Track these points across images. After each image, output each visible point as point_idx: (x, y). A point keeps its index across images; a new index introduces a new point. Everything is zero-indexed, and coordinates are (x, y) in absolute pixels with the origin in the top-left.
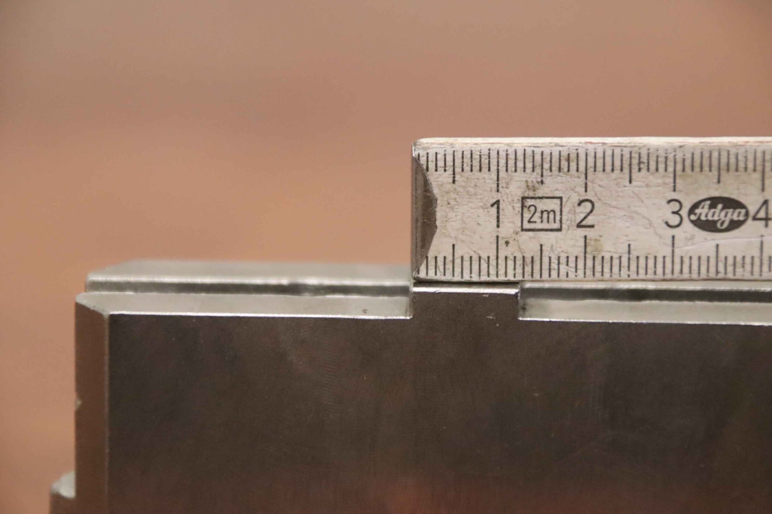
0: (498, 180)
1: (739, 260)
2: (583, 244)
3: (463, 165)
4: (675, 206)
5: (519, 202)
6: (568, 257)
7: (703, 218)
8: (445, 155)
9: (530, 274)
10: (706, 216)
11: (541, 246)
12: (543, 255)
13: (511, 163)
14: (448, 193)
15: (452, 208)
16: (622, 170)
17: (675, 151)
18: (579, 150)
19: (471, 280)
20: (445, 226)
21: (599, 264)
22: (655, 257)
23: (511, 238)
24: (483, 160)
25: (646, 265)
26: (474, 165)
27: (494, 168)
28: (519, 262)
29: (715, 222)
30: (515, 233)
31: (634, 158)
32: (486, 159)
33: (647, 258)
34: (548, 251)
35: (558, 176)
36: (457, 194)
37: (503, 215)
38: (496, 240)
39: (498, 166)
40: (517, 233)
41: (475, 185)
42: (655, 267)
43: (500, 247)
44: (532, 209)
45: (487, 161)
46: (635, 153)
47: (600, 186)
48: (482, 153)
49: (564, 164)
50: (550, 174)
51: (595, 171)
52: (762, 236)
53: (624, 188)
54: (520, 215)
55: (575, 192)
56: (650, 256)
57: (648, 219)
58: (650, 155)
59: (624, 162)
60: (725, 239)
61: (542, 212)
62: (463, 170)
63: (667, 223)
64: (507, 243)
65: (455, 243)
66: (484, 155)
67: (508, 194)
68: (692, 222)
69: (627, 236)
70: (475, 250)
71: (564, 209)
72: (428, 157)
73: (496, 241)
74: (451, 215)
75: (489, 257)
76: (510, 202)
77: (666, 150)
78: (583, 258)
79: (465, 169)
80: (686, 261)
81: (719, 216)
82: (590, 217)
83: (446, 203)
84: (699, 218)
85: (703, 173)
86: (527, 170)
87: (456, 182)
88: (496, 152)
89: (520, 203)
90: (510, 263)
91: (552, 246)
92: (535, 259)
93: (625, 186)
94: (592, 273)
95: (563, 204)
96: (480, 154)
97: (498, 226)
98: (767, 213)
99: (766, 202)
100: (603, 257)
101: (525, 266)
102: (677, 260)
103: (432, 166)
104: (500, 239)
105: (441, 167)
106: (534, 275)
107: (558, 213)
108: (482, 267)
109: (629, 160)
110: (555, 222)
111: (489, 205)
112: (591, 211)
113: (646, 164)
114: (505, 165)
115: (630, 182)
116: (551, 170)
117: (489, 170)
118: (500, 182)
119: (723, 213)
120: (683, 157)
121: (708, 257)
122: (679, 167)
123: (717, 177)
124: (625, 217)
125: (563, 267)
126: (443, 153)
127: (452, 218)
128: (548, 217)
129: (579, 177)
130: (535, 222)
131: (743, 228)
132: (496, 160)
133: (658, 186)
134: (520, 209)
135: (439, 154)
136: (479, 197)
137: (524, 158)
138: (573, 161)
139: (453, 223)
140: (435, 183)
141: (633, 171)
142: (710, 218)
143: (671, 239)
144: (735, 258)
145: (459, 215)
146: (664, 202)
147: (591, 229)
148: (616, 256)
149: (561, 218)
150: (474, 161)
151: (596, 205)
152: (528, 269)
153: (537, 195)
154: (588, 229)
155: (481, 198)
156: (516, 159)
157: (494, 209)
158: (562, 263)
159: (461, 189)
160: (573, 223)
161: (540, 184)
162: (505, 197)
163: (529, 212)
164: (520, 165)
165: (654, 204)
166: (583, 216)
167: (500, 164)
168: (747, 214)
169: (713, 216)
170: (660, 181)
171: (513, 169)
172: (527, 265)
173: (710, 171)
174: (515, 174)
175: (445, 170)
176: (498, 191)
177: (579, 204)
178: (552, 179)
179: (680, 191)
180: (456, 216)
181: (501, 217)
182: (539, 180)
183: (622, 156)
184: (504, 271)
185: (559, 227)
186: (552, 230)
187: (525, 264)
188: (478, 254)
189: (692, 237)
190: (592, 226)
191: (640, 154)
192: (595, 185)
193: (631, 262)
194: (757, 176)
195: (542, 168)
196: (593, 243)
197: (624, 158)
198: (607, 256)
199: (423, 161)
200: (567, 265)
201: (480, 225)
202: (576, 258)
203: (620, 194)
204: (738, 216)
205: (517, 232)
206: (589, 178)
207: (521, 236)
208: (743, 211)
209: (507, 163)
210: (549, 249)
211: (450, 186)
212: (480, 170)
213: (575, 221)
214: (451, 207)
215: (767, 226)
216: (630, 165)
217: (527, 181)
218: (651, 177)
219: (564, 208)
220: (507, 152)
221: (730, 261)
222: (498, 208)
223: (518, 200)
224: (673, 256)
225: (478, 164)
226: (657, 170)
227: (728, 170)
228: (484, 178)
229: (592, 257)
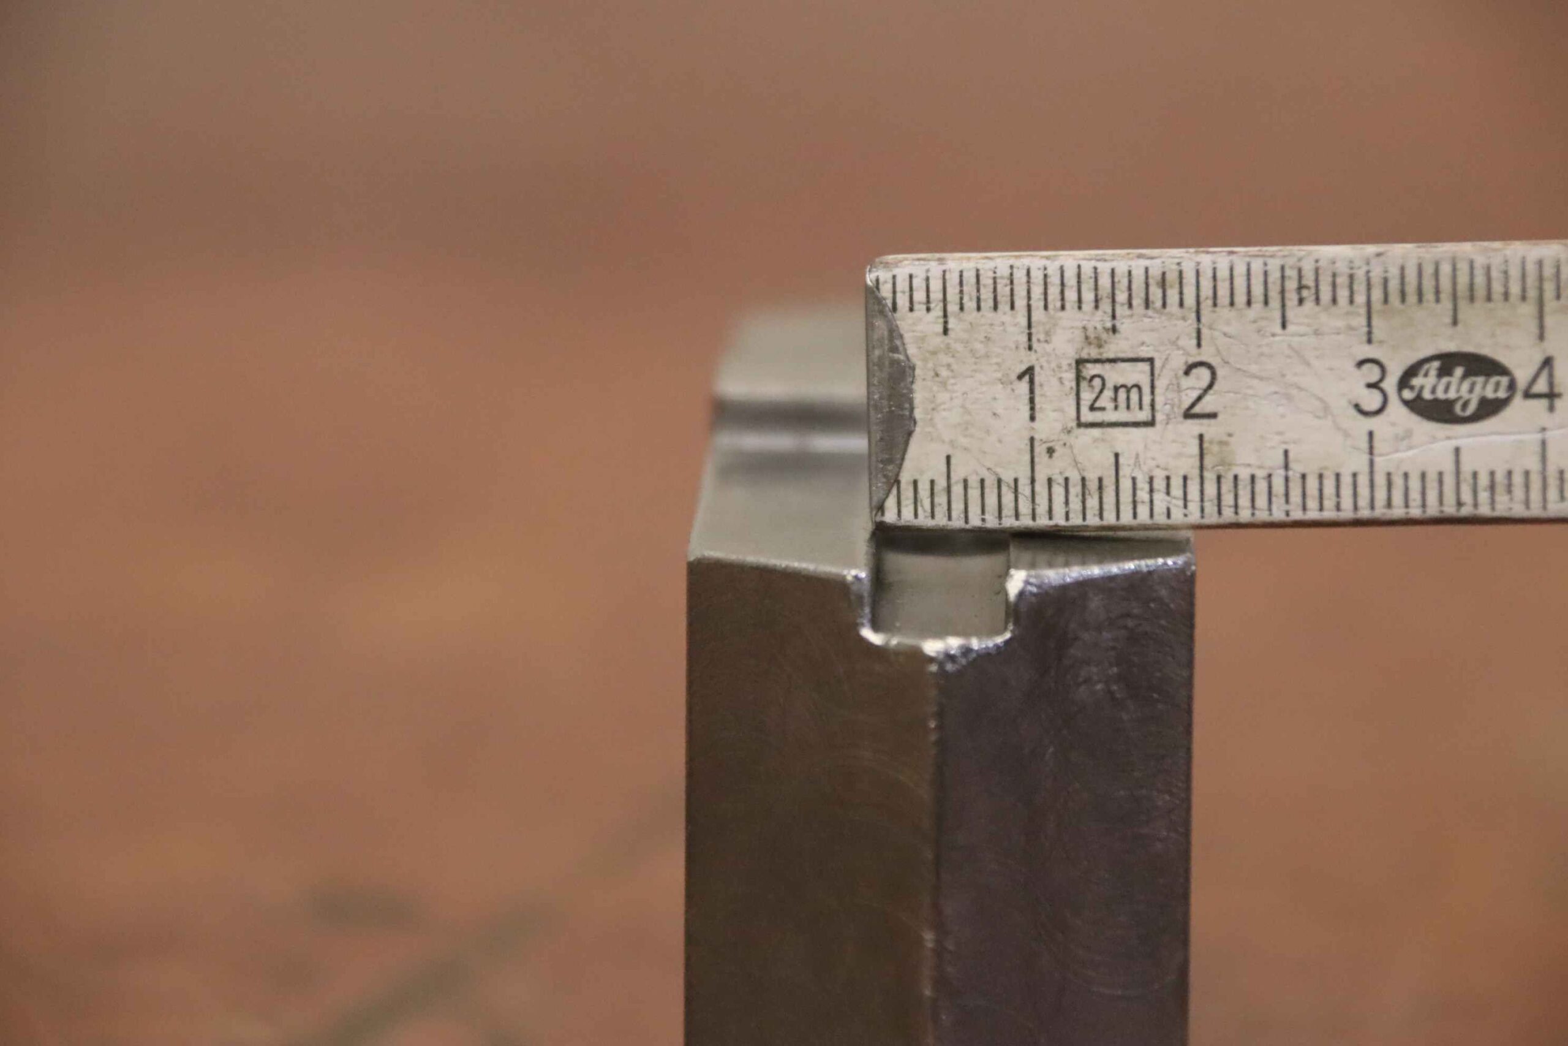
0: (1030, 326)
1: (1500, 477)
2: (1196, 450)
3: (961, 299)
4: (1372, 373)
5: (1072, 368)
6: (1168, 478)
7: (1427, 395)
8: (927, 279)
9: (1097, 512)
10: (1433, 391)
11: (1117, 456)
12: (1121, 473)
13: (1054, 291)
14: (934, 353)
15: (944, 384)
16: (1266, 302)
17: (1368, 263)
18: (1182, 264)
19: (983, 526)
20: (931, 419)
21: (1230, 491)
22: (1338, 476)
23: (1059, 440)
24: (999, 287)
25: (1321, 491)
26: (982, 297)
27: (1021, 303)
28: (1075, 490)
29: (1449, 404)
30: (1065, 431)
31: (1290, 278)
32: (1006, 286)
33: (1321, 476)
34: (1129, 465)
35: (1145, 316)
36: (953, 356)
37: (1042, 395)
38: (1029, 444)
39: (1029, 298)
40: (1069, 432)
41: (986, 337)
42: (1338, 495)
43: (1036, 460)
44: (1097, 382)
45: (1008, 288)
46: (1291, 268)
47: (1225, 334)
48: (998, 275)
49: (1156, 293)
50: (1128, 312)
51: (1215, 305)
52: (1544, 429)
53: (1272, 339)
54: (1073, 396)
55: (1179, 348)
56: (1326, 473)
57: (1321, 399)
58: (1320, 272)
59: (1270, 286)
60: (1469, 436)
61: (1116, 389)
62: (962, 308)
63: (1357, 407)
64: (1051, 451)
65: (950, 453)
66: (1002, 278)
67: (1048, 355)
68: (1406, 403)
69: (1280, 433)
70: (988, 465)
71: (1157, 383)
72: (894, 284)
73: (1028, 448)
74: (943, 396)
75: (1016, 481)
76: (1054, 370)
77: (1351, 262)
78: (1197, 480)
79: (966, 307)
80: (1398, 482)
81: (1458, 391)
82: (1208, 398)
83: (932, 373)
84: (1419, 397)
85: (1425, 304)
86: (1084, 306)
87: (950, 332)
88: (1025, 272)
89: (1074, 371)
90: (1058, 491)
91: (1137, 456)
92: (1105, 482)
93: (1273, 335)
94: (1216, 509)
95: (1157, 372)
96: (994, 275)
97: (1032, 418)
98: (1551, 384)
99: (1548, 362)
100: (1236, 477)
101: (1087, 497)
102: (1380, 481)
103: (902, 301)
104: (1036, 444)
105: (920, 303)
106: (1105, 514)
107: (1146, 390)
108: (1004, 500)
109: (1279, 282)
110: (1141, 408)
111: (1014, 376)
112: (1210, 386)
113: (1313, 291)
114: (1042, 297)
115: (1284, 326)
116: (1130, 305)
117: (1012, 307)
118: (1033, 330)
119: (1466, 386)
120: (1383, 275)
121: (1441, 474)
122: (1377, 294)
123: (1451, 313)
124: (1275, 396)
125: (1159, 498)
126: (923, 276)
127: (944, 403)
128: (1128, 399)
129: (1184, 319)
130: (1103, 409)
131: (1507, 413)
132: (1025, 287)
133: (1338, 334)
134: (1074, 384)
135: (916, 277)
136: (995, 360)
137: (1079, 282)
138: (1171, 287)
139: (944, 414)
140: (911, 334)
141: (1289, 304)
142: (1440, 395)
143: (1366, 438)
144: (1492, 474)
145: (956, 397)
146: (1350, 366)
147: (1212, 421)
148: (1260, 474)
149: (1153, 401)
150: (982, 290)
151: (1220, 373)
152: (1092, 502)
153: (1105, 356)
154: (1205, 421)
155: (997, 364)
156: (1063, 284)
157: (1024, 385)
158: (1159, 491)
159: (959, 347)
160: (1176, 409)
161: (1111, 333)
162: (1043, 361)
163: (1090, 389)
164: (1071, 295)
165: (1331, 369)
166: (1195, 395)
167: (1033, 295)
168: (1512, 386)
169: (1447, 390)
170: (1340, 323)
171: (1059, 304)
172: (1090, 494)
173: (1438, 300)
174: (1061, 314)
175: (928, 309)
176: (1030, 348)
177: (1187, 373)
178: (1133, 322)
179: (1381, 342)
180: (951, 399)
181: (1037, 399)
182: (1109, 325)
183: (1266, 273)
184: (1047, 508)
185: (1150, 418)
186: (1136, 424)
187: (1087, 492)
188: (996, 474)
189: (1408, 434)
190: (1213, 416)
191: (1300, 271)
192: (1216, 334)
193: (1291, 485)
194: (1528, 310)
195: (1114, 301)
196: (1215, 448)
197: (1270, 280)
198: (1244, 474)
199: (886, 291)
200: (1168, 493)
201: (998, 415)
202: (1185, 478)
203: (1265, 350)
204: (1496, 390)
205: (1069, 429)
206: (1203, 319)
207: (1077, 437)
208: (1504, 381)
209: (1046, 294)
210: (1132, 462)
211: (939, 341)
212: (995, 308)
213: (1179, 407)
214: (941, 382)
215: (1551, 408)
216: (1283, 292)
217: (1085, 328)
218: (1324, 318)
219: (1158, 379)
220: (1046, 272)
221: (1484, 480)
222: (1032, 382)
223: (1070, 365)
224: (1372, 472)
225: (991, 296)
226: (1334, 301)
227: (1472, 299)
228: (1003, 323)
229: (1214, 477)
